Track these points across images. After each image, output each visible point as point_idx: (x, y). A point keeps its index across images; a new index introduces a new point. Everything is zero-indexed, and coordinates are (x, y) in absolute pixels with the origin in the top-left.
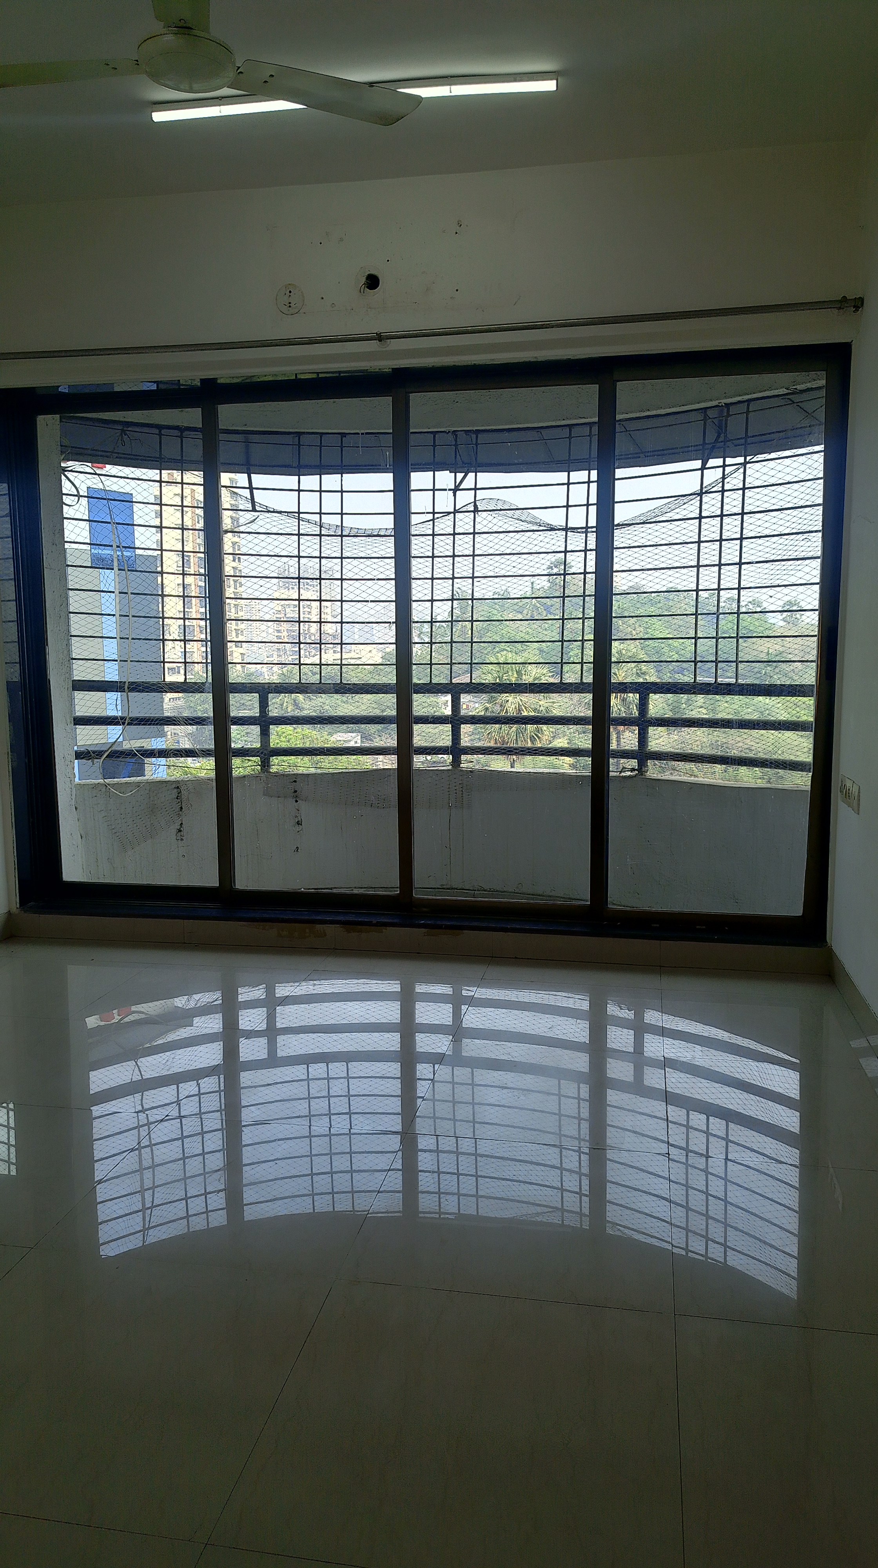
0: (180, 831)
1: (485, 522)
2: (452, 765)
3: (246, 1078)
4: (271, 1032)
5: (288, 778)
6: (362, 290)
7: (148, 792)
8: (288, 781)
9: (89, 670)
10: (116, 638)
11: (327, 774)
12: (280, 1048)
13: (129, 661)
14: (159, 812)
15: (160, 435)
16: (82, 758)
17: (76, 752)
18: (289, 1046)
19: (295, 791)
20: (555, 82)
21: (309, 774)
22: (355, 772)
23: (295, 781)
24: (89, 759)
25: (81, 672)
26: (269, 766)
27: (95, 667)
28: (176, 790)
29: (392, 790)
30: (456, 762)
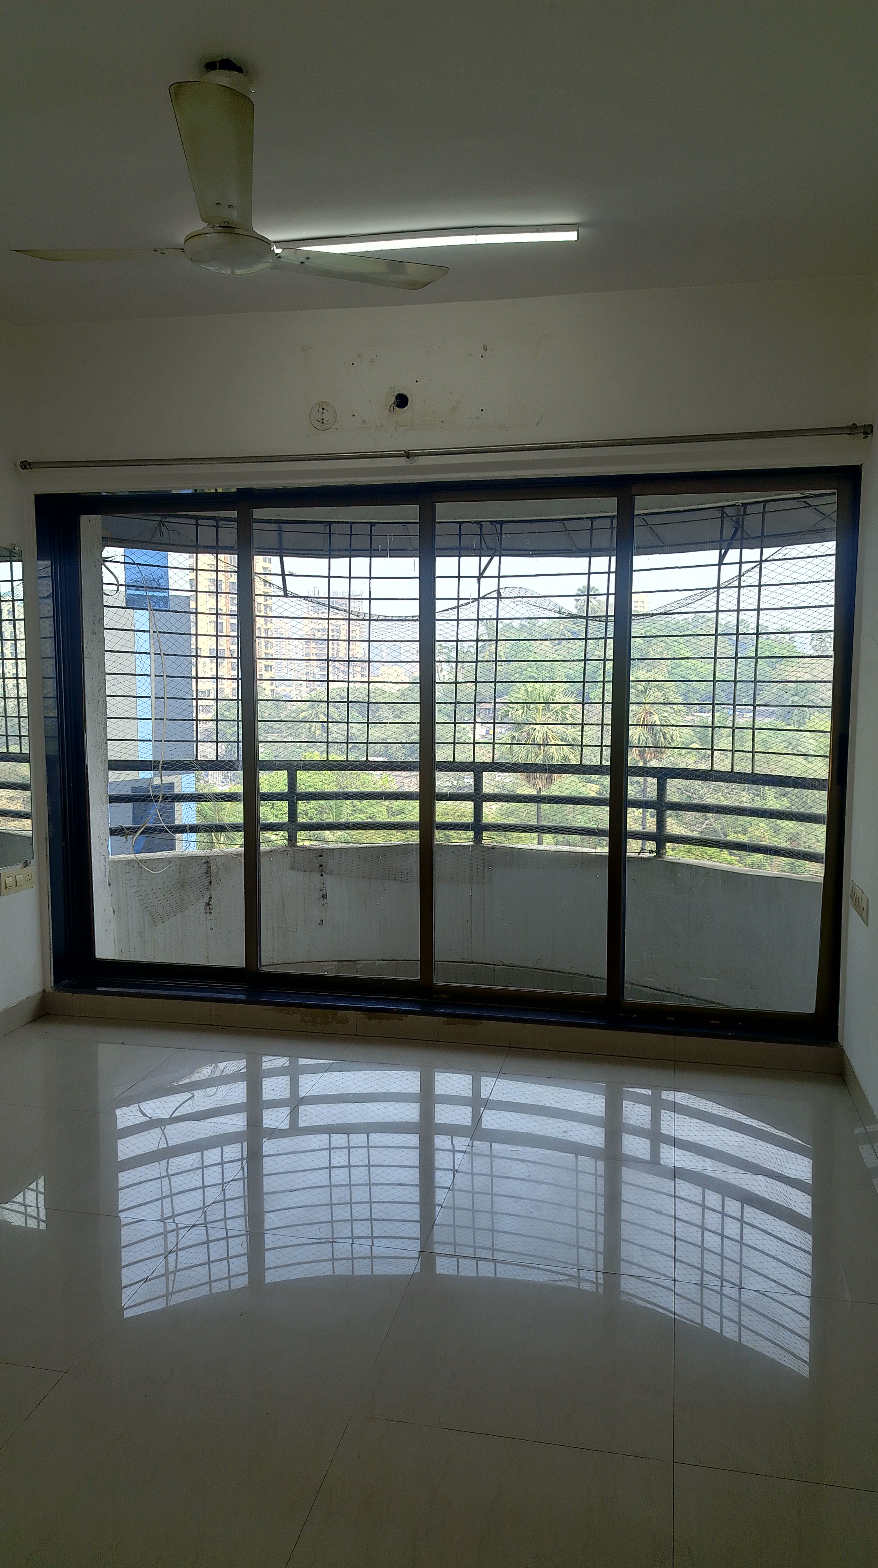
0: (209, 904)
1: (508, 609)
2: (474, 841)
3: (269, 1146)
4: (295, 1102)
5: (314, 852)
6: (392, 410)
7: (178, 867)
8: (314, 855)
9: (125, 751)
10: (151, 719)
11: (352, 848)
12: (302, 1119)
13: (163, 741)
14: (189, 887)
15: (197, 525)
16: (117, 835)
17: (111, 829)
18: (309, 1115)
19: (321, 866)
20: (576, 232)
21: (334, 849)
22: (379, 847)
23: (321, 856)
24: (123, 836)
25: (116, 752)
26: (296, 841)
27: (131, 747)
28: (205, 865)
29: (414, 864)
30: (478, 838)
